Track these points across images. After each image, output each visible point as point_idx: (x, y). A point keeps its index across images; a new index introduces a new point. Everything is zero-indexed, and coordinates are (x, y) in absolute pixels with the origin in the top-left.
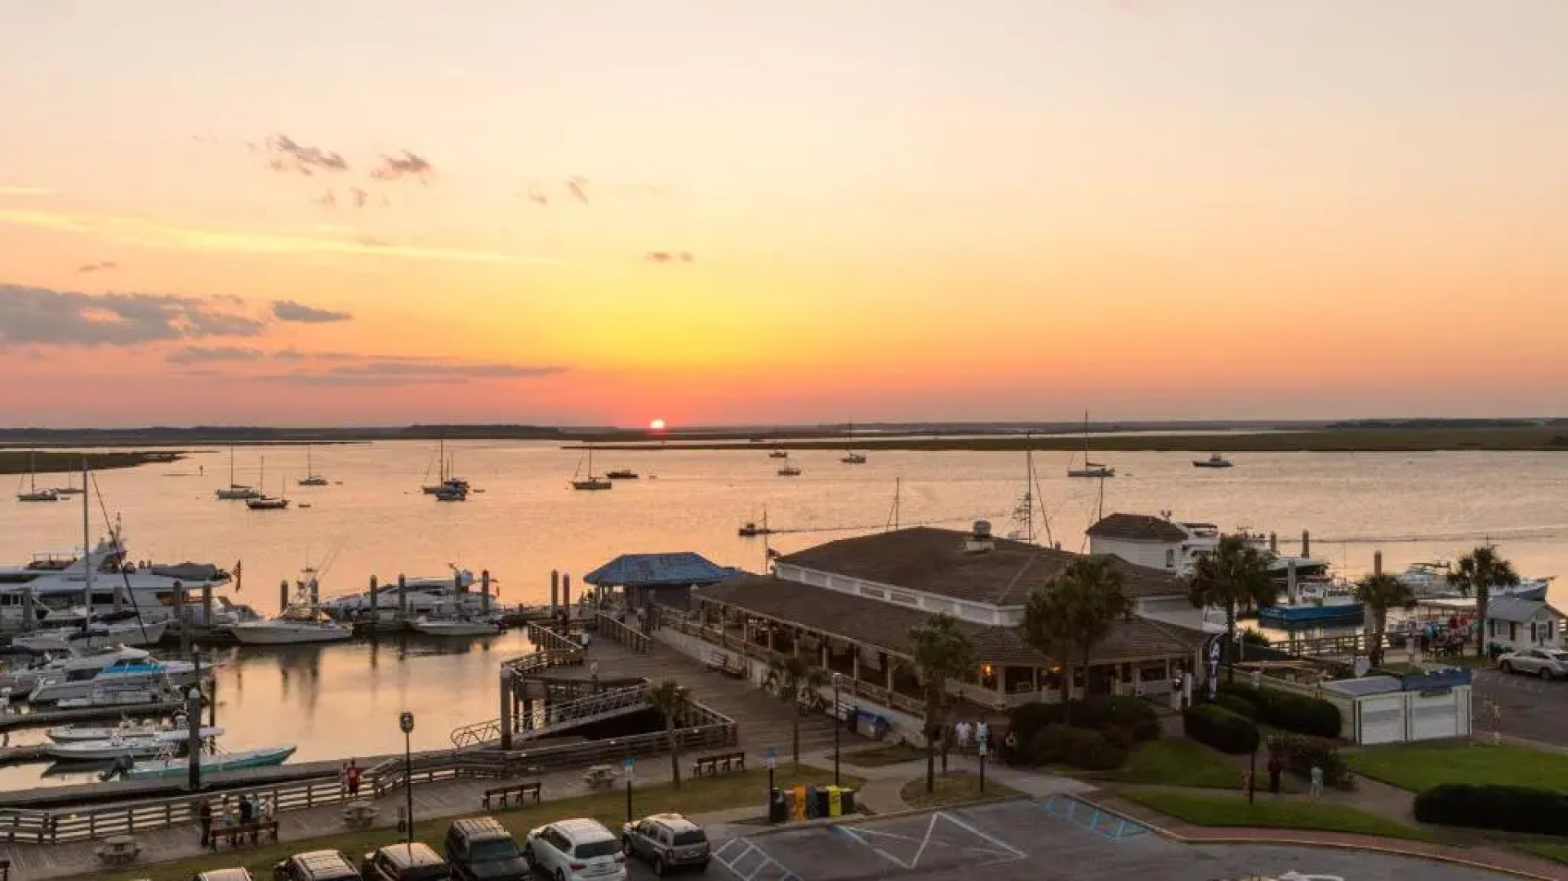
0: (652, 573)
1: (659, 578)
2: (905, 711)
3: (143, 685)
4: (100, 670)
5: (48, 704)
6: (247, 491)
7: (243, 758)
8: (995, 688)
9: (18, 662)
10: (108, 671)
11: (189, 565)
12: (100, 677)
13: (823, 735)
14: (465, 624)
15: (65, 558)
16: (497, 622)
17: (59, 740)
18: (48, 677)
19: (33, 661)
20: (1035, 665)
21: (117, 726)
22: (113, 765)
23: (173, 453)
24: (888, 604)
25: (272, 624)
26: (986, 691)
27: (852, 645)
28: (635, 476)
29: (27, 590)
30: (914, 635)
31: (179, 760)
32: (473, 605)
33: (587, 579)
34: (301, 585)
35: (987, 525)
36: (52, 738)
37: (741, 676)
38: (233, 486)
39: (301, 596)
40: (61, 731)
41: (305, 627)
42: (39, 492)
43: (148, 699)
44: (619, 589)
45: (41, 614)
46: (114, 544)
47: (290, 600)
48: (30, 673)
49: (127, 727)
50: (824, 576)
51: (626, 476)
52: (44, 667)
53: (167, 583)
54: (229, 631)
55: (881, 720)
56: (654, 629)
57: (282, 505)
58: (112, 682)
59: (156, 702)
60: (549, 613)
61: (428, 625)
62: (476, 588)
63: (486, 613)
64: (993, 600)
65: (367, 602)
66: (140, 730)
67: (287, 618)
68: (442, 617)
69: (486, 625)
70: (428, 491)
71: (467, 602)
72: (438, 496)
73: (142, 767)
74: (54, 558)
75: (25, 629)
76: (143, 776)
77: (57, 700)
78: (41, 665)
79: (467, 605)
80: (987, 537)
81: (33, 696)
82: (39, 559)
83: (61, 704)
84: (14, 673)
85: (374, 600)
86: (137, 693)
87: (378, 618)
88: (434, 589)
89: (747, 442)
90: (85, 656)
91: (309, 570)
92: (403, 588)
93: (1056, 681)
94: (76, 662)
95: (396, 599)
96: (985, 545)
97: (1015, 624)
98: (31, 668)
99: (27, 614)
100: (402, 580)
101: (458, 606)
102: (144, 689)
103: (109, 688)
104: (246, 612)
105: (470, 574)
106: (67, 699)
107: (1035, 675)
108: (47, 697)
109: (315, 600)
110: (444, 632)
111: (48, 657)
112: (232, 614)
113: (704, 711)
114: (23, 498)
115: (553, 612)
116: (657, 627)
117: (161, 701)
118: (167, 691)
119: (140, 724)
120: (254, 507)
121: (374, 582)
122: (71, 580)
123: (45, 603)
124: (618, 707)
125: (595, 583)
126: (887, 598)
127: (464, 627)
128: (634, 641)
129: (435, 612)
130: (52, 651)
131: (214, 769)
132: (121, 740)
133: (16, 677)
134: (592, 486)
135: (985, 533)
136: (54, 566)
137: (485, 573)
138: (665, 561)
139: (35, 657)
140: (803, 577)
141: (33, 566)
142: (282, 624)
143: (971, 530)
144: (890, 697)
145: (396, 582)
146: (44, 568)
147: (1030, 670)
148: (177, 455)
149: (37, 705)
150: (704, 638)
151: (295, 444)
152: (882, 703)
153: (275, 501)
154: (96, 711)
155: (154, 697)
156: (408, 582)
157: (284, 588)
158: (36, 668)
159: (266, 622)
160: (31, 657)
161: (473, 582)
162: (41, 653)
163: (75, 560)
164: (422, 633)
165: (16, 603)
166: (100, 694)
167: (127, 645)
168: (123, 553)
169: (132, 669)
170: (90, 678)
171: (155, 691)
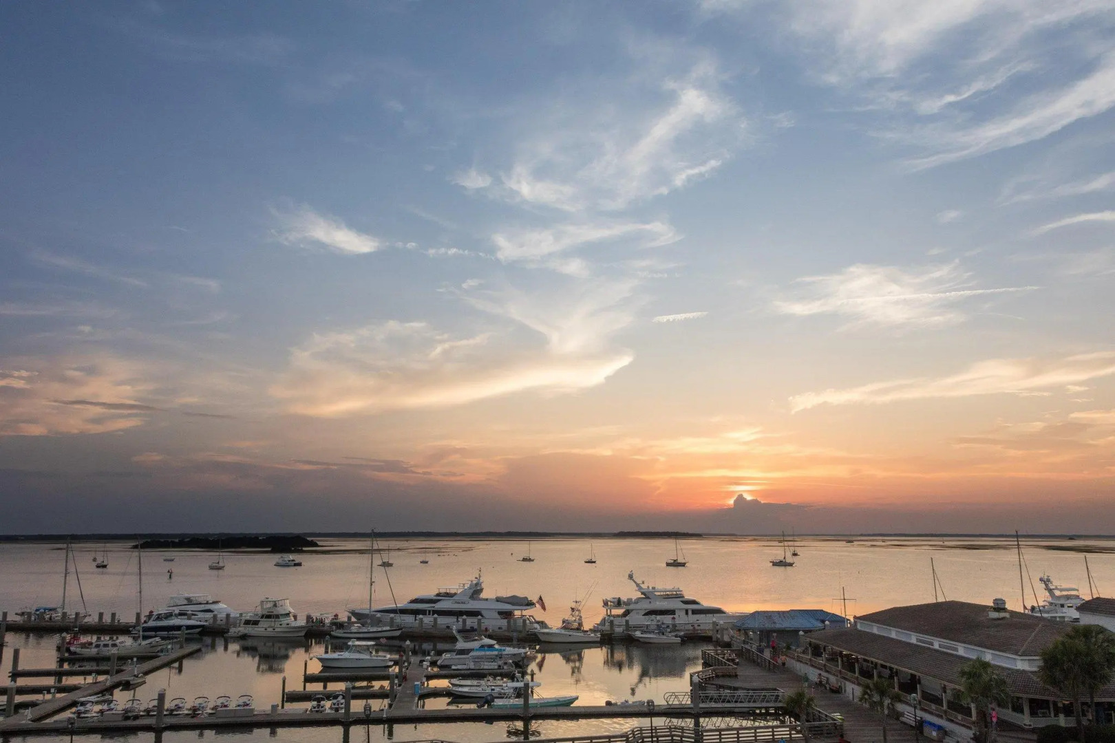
0: (775, 623)
1: (778, 626)
2: (957, 723)
3: (493, 659)
4: (472, 650)
5: (448, 667)
7: (550, 701)
8: (1022, 712)
10: (477, 650)
11: (514, 597)
12: (472, 654)
13: (900, 735)
14: (661, 637)
15: (453, 591)
16: (680, 637)
17: (453, 685)
20: (1051, 699)
21: (484, 680)
22: (484, 700)
24: (937, 651)
25: (557, 631)
26: (1015, 714)
27: (912, 675)
29: (437, 607)
30: (963, 673)
31: (517, 700)
34: (573, 610)
35: (1004, 602)
36: (452, 684)
37: (837, 691)
39: (573, 616)
40: (455, 681)
41: (574, 634)
43: (496, 667)
46: (477, 584)
50: (890, 630)
53: (504, 607)
54: (535, 635)
55: (940, 728)
58: (478, 657)
59: (501, 669)
61: (642, 636)
63: (673, 631)
64: (1016, 653)
65: (607, 623)
66: (496, 683)
67: (564, 628)
68: (650, 633)
69: (674, 638)
73: (498, 702)
74: (448, 591)
76: (500, 707)
77: (452, 665)
80: (1004, 610)
82: (441, 591)
83: (453, 667)
86: (491, 664)
87: (614, 632)
90: (465, 642)
91: (577, 601)
93: (1068, 711)
94: (460, 645)
96: (1002, 615)
97: (1035, 669)
102: (494, 661)
103: (476, 660)
104: (542, 624)
106: (455, 665)
107: (1051, 706)
108: (446, 663)
110: (651, 641)
112: (536, 626)
113: (820, 712)
117: (503, 668)
118: (506, 663)
119: (495, 679)
126: (936, 646)
129: (645, 628)
131: (535, 706)
135: (1002, 607)
136: (448, 595)
138: (782, 615)
140: (875, 629)
141: (438, 595)
142: (563, 632)
143: (992, 604)
144: (945, 712)
146: (443, 596)
147: (1047, 702)
149: (441, 667)
150: (812, 666)
152: (941, 717)
154: (471, 672)
155: (500, 666)
159: (554, 630)
163: (458, 593)
164: (638, 640)
165: (429, 614)
166: (473, 663)
167: (485, 637)
168: (481, 590)
169: (488, 651)
170: (468, 654)
171: (500, 663)
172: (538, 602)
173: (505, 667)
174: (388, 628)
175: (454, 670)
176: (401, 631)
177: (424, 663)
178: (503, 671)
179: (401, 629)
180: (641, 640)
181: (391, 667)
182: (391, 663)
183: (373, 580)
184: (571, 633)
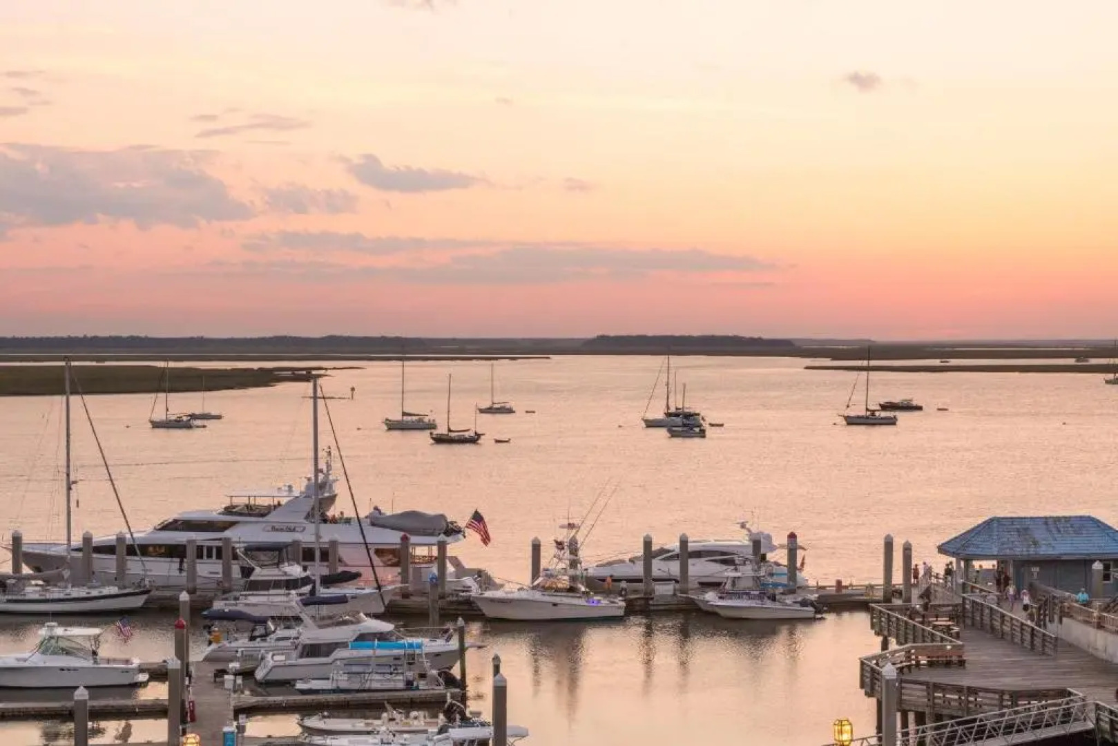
0: (1035, 543)
1: (1044, 551)
4: (344, 645)
5: (286, 684)
6: (420, 420)
9: (237, 630)
10: (350, 645)
11: (412, 514)
14: (769, 604)
15: (266, 502)
16: (812, 604)
17: (306, 729)
18: (276, 651)
19: (253, 630)
21: (379, 718)
23: (309, 369)
25: (523, 595)
28: (919, 408)
29: (227, 540)
32: (776, 579)
33: (942, 549)
34: (559, 545)
38: (404, 414)
39: (560, 560)
41: (566, 600)
42: (173, 418)
43: (401, 685)
44: (988, 564)
45: (247, 572)
46: (321, 486)
47: (544, 563)
48: (252, 644)
49: (392, 720)
51: (908, 407)
52: (268, 638)
53: (392, 538)
54: (469, 602)
56: (1051, 621)
57: (474, 440)
58: (355, 662)
59: (410, 689)
60: (879, 594)
61: (721, 603)
62: (779, 556)
63: (792, 592)
65: (638, 570)
66: (407, 724)
67: (544, 589)
68: (739, 595)
69: (798, 607)
70: (651, 424)
71: (771, 575)
72: (670, 431)
75: (225, 590)
77: (295, 680)
78: (264, 637)
79: (770, 580)
81: (260, 674)
82: (236, 501)
83: (299, 686)
84: (234, 644)
85: (648, 567)
86: (389, 677)
87: (653, 591)
88: (725, 557)
89: (1071, 361)
90: (320, 627)
91: (571, 526)
92: (686, 553)
94: (310, 633)
95: (674, 568)
98: (252, 638)
99: (227, 571)
100: (684, 542)
101: (757, 579)
102: (396, 671)
103: (355, 669)
104: (483, 578)
105: (769, 538)
106: (306, 680)
108: (279, 676)
109: (574, 564)
110: (745, 614)
111: (271, 626)
112: (468, 581)
114: (156, 425)
115: (885, 592)
116: (1056, 618)
117: (417, 688)
118: (423, 676)
119: (406, 715)
120: (439, 440)
121: (648, 544)
122: (274, 529)
123: (252, 558)
124: (1039, 727)
125: (953, 554)
127: (771, 609)
128: (1028, 637)
129: (728, 587)
130: (278, 619)
132: (391, 736)
133: (240, 650)
134: (868, 420)
136: (254, 512)
137: (792, 536)
138: (1052, 526)
139: (255, 625)
141: (229, 510)
142: (538, 596)
145: (674, 545)
146: (240, 514)
148: (314, 372)
149: (269, 684)
151: (452, 359)
153: (467, 434)
154: (342, 697)
155: (409, 683)
156: (691, 546)
157: (536, 548)
158: (258, 639)
159: (514, 592)
160: (252, 625)
161: (773, 548)
162: (262, 621)
163: (279, 504)
164: (715, 614)
165: (209, 556)
166: (345, 677)
167: (367, 615)
168: (332, 499)
169: (379, 647)
170: (327, 655)
171: (410, 675)
172: (469, 526)
173: (422, 684)
174: (113, 590)
175: (303, 692)
176: (145, 597)
177: (226, 677)
178: (417, 693)
179: (147, 592)
180: (722, 613)
181: (143, 685)
182: (143, 677)
183: (72, 478)
184: (557, 600)
